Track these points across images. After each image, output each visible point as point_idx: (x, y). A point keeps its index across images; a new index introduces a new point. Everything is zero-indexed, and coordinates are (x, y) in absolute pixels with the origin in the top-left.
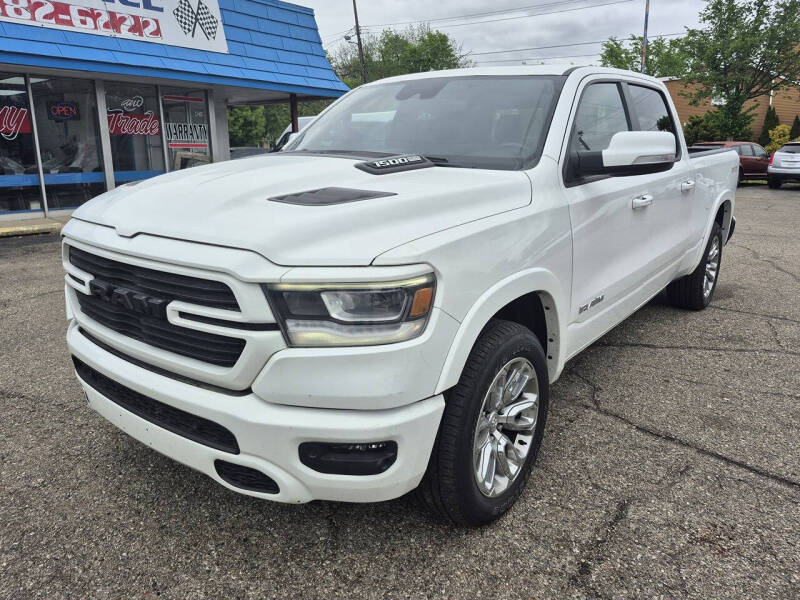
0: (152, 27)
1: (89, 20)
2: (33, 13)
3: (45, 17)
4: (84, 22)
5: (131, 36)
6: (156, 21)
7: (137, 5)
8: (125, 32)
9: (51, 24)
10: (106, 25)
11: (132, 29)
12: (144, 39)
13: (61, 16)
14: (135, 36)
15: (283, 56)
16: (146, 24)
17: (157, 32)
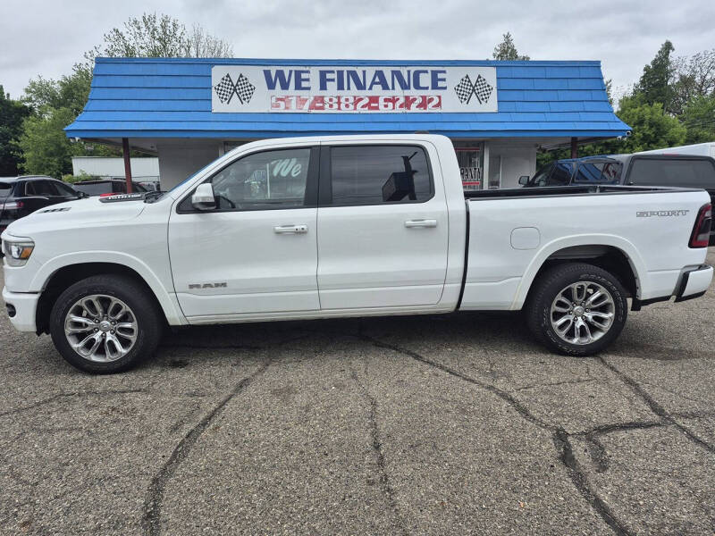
0: (436, 101)
1: (390, 104)
2: (356, 105)
3: (363, 107)
4: (386, 106)
5: (418, 110)
6: (439, 97)
7: (427, 88)
8: (414, 109)
9: (366, 110)
10: (401, 106)
11: (419, 106)
12: (427, 111)
13: (373, 105)
14: (422, 110)
15: (554, 106)
16: (431, 100)
17: (439, 105)
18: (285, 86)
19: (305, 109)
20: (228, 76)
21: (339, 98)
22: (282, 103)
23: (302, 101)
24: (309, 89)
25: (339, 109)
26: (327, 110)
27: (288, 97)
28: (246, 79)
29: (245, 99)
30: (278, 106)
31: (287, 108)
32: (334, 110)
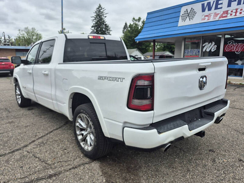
18: (210, 9)
19: (217, 18)
20: (187, 10)
21: (237, 9)
22: (207, 18)
23: (216, 15)
24: (221, 8)
25: (236, 15)
26: (229, 17)
27: (210, 14)
28: (194, 9)
29: (191, 19)
30: (204, 19)
31: (208, 19)
32: (233, 17)
